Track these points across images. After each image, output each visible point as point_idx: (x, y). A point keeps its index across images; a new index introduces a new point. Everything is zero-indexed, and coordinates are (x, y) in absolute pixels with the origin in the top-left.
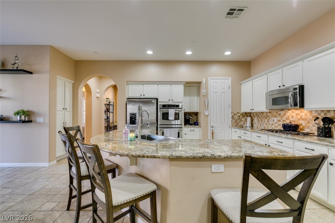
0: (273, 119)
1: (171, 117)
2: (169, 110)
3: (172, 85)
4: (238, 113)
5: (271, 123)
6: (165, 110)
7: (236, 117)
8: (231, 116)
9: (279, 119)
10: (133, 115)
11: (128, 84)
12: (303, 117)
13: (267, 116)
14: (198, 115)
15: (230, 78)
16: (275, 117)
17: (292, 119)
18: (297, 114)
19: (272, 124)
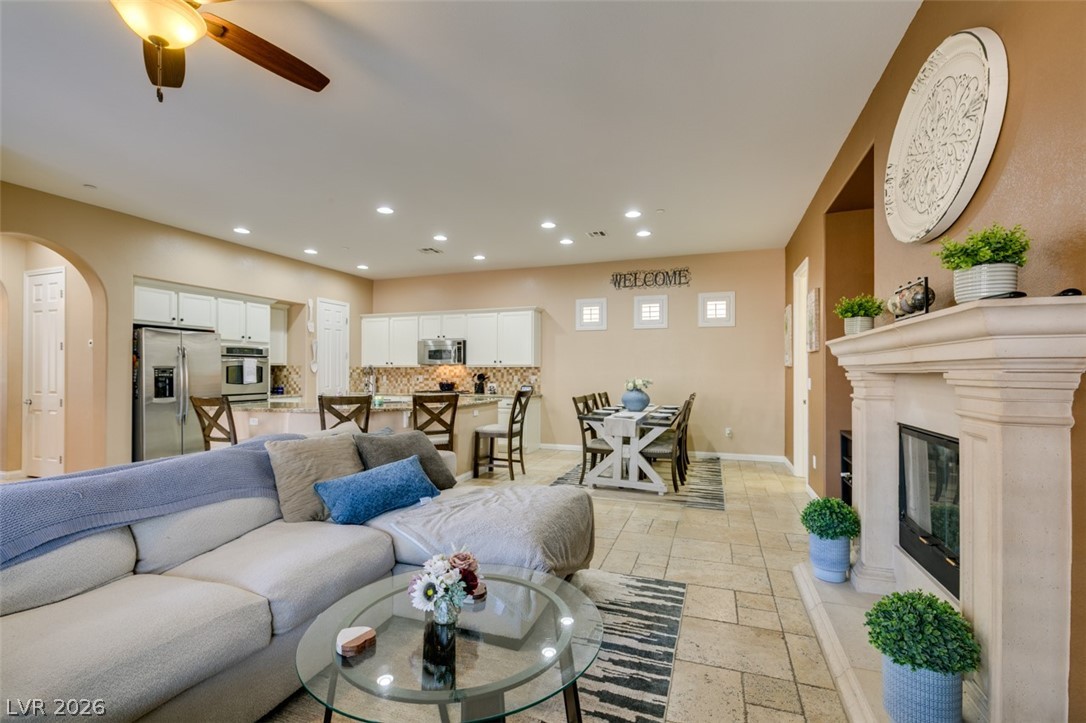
0: (416, 377)
1: (250, 377)
2: (246, 359)
3: (248, 304)
4: (357, 368)
5: (413, 383)
6: (233, 362)
7: (355, 375)
8: (348, 374)
9: (425, 377)
10: (164, 371)
11: (136, 283)
12: (458, 374)
13: (407, 374)
14: (285, 372)
15: (348, 305)
16: (420, 374)
17: (444, 377)
18: (450, 371)
19: (416, 385)
